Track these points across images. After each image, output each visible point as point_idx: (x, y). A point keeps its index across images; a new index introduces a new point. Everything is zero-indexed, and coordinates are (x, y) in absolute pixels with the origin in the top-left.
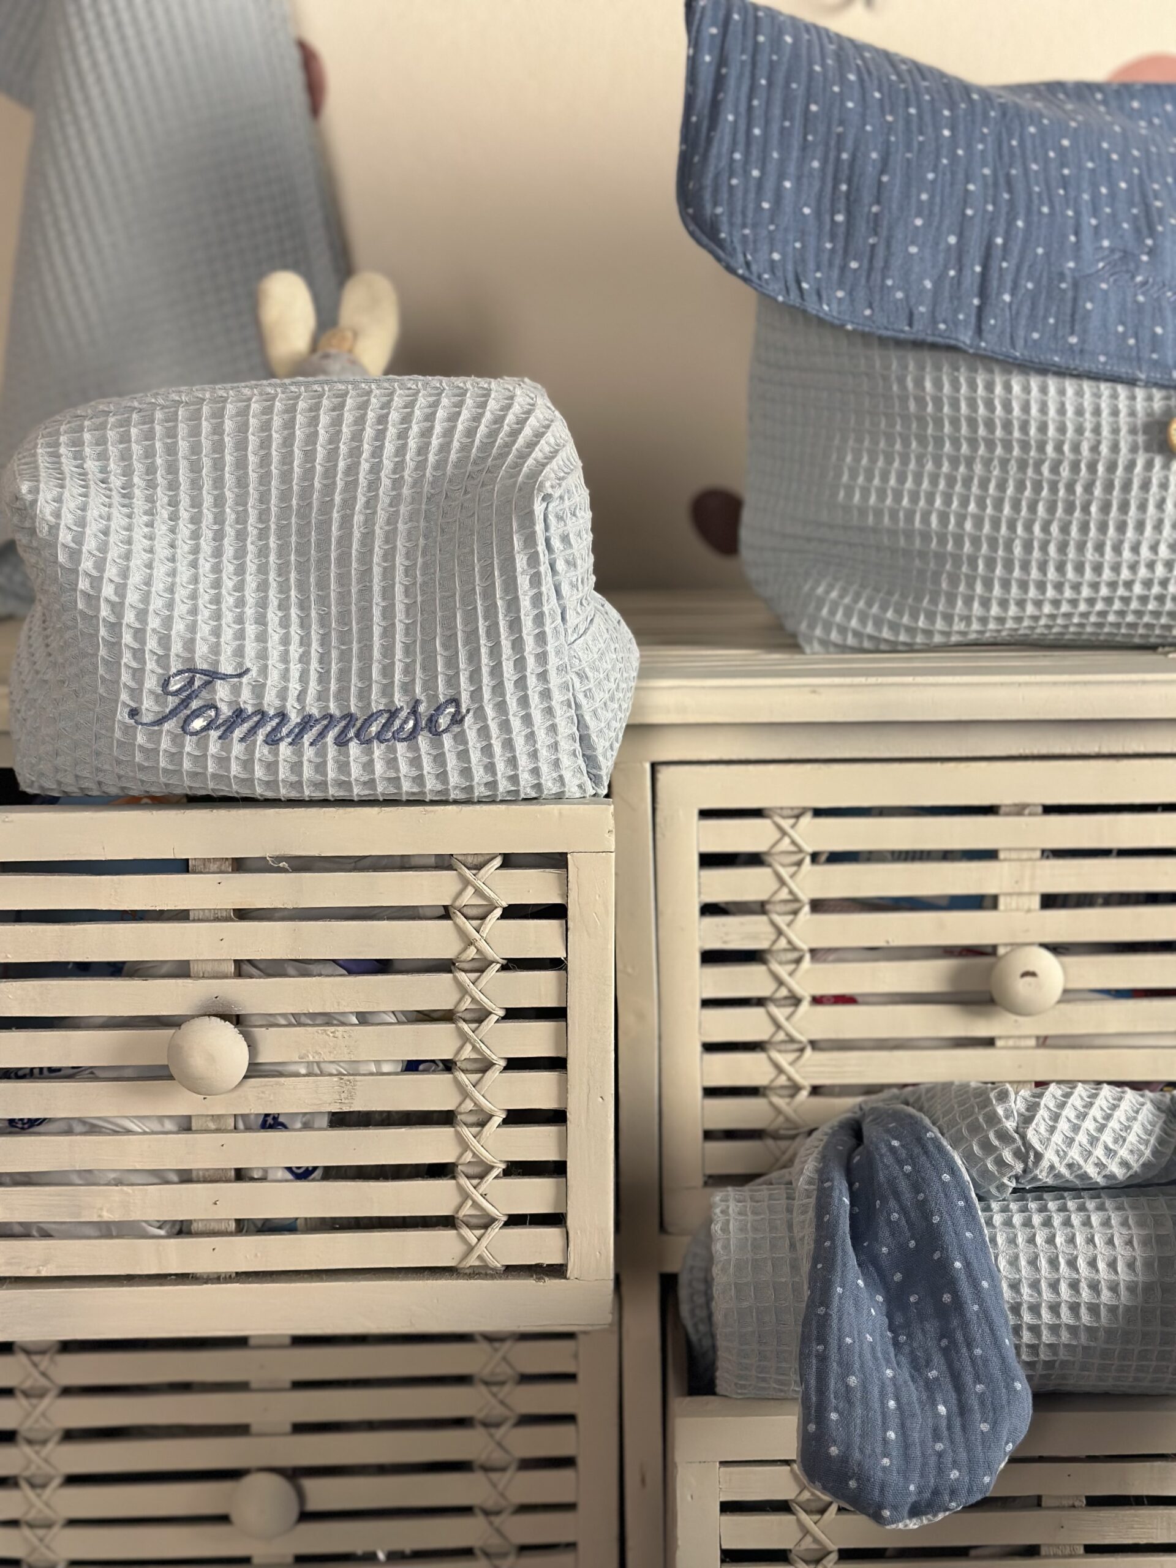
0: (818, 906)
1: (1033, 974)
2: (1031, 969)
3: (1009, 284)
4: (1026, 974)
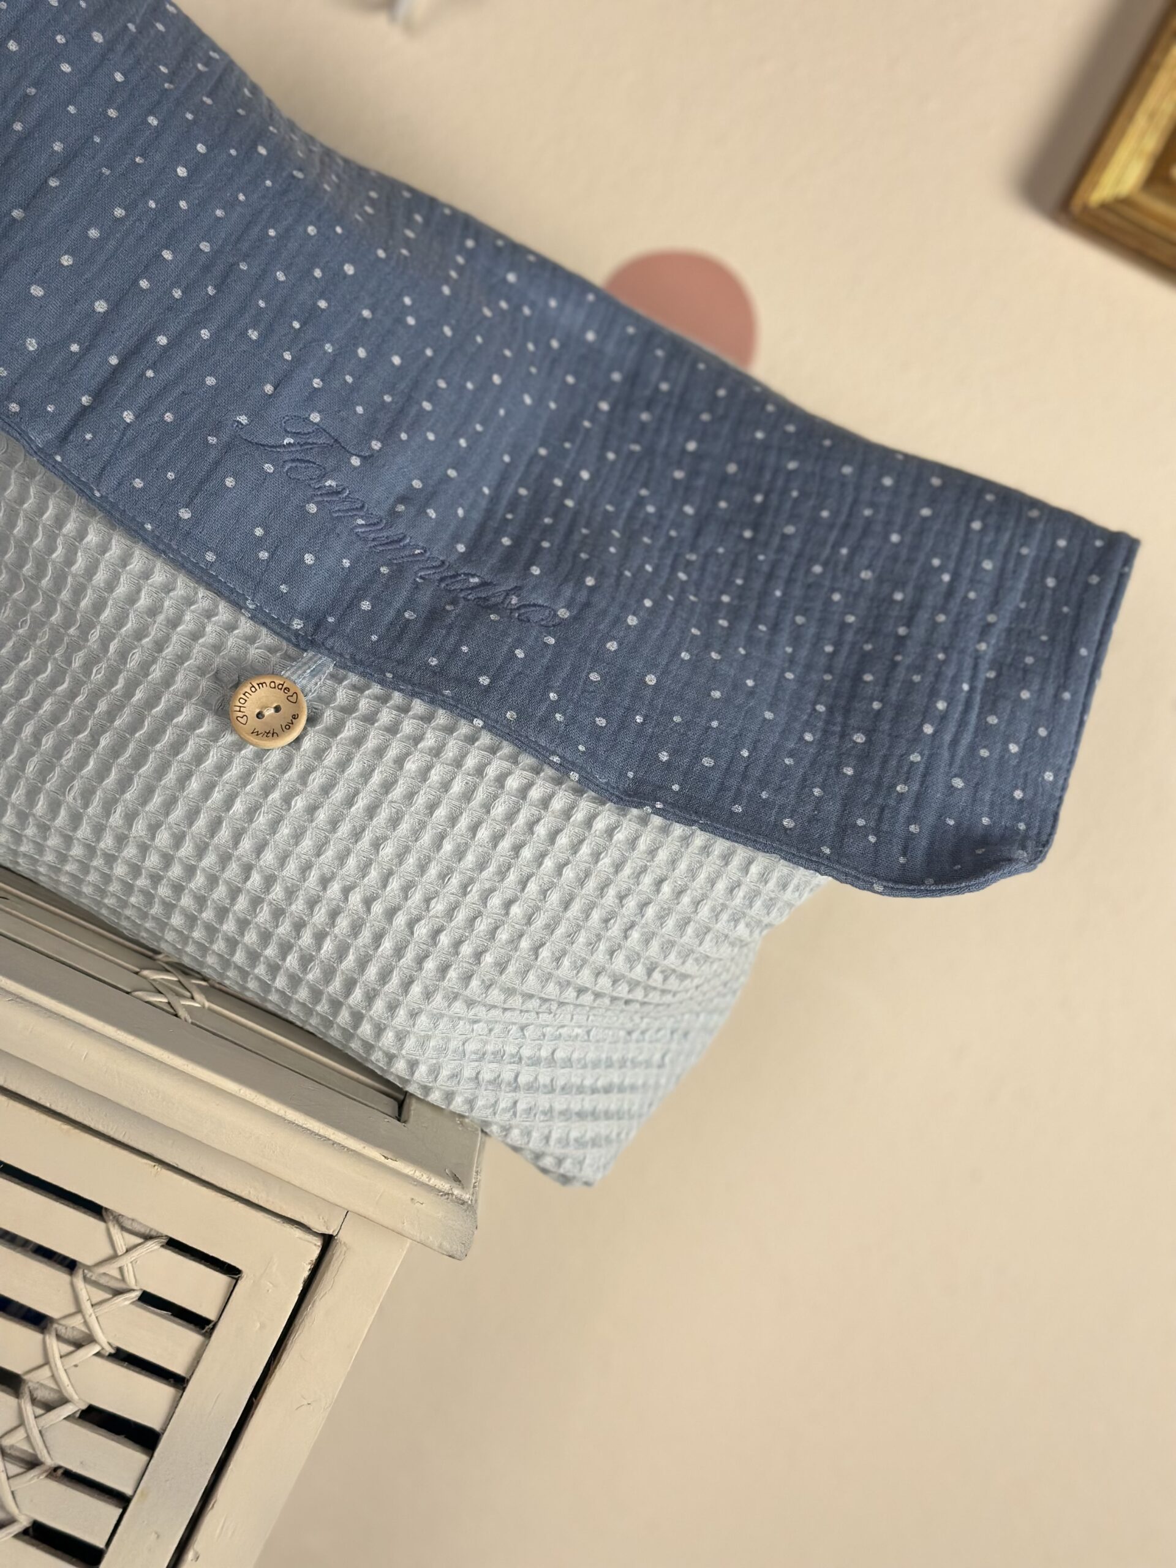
3: (141, 400)
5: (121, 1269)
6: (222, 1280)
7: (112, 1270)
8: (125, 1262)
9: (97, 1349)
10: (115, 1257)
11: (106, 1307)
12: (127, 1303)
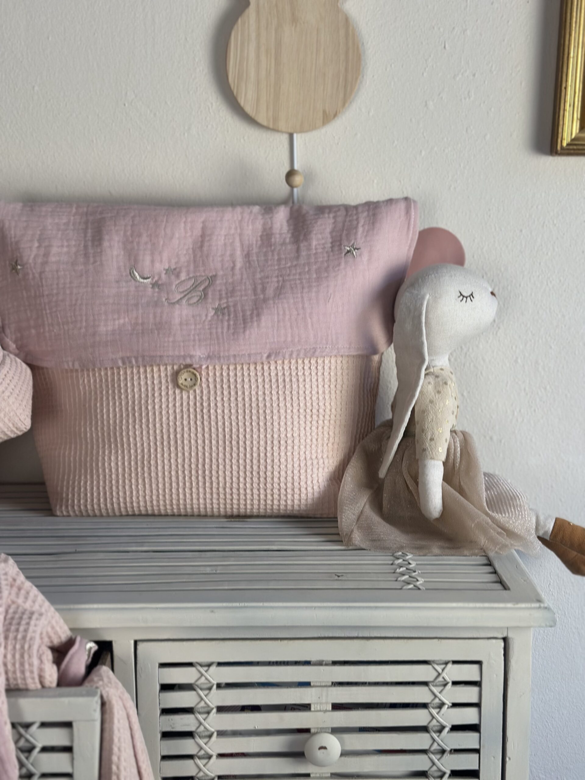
0: (221, 709)
1: (325, 748)
2: (324, 745)
4: (322, 748)
5: (443, 678)
6: (476, 667)
7: (440, 679)
8: (444, 674)
9: (446, 706)
10: (439, 674)
11: (444, 692)
12: (450, 687)
